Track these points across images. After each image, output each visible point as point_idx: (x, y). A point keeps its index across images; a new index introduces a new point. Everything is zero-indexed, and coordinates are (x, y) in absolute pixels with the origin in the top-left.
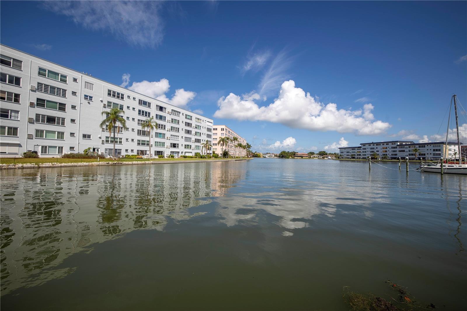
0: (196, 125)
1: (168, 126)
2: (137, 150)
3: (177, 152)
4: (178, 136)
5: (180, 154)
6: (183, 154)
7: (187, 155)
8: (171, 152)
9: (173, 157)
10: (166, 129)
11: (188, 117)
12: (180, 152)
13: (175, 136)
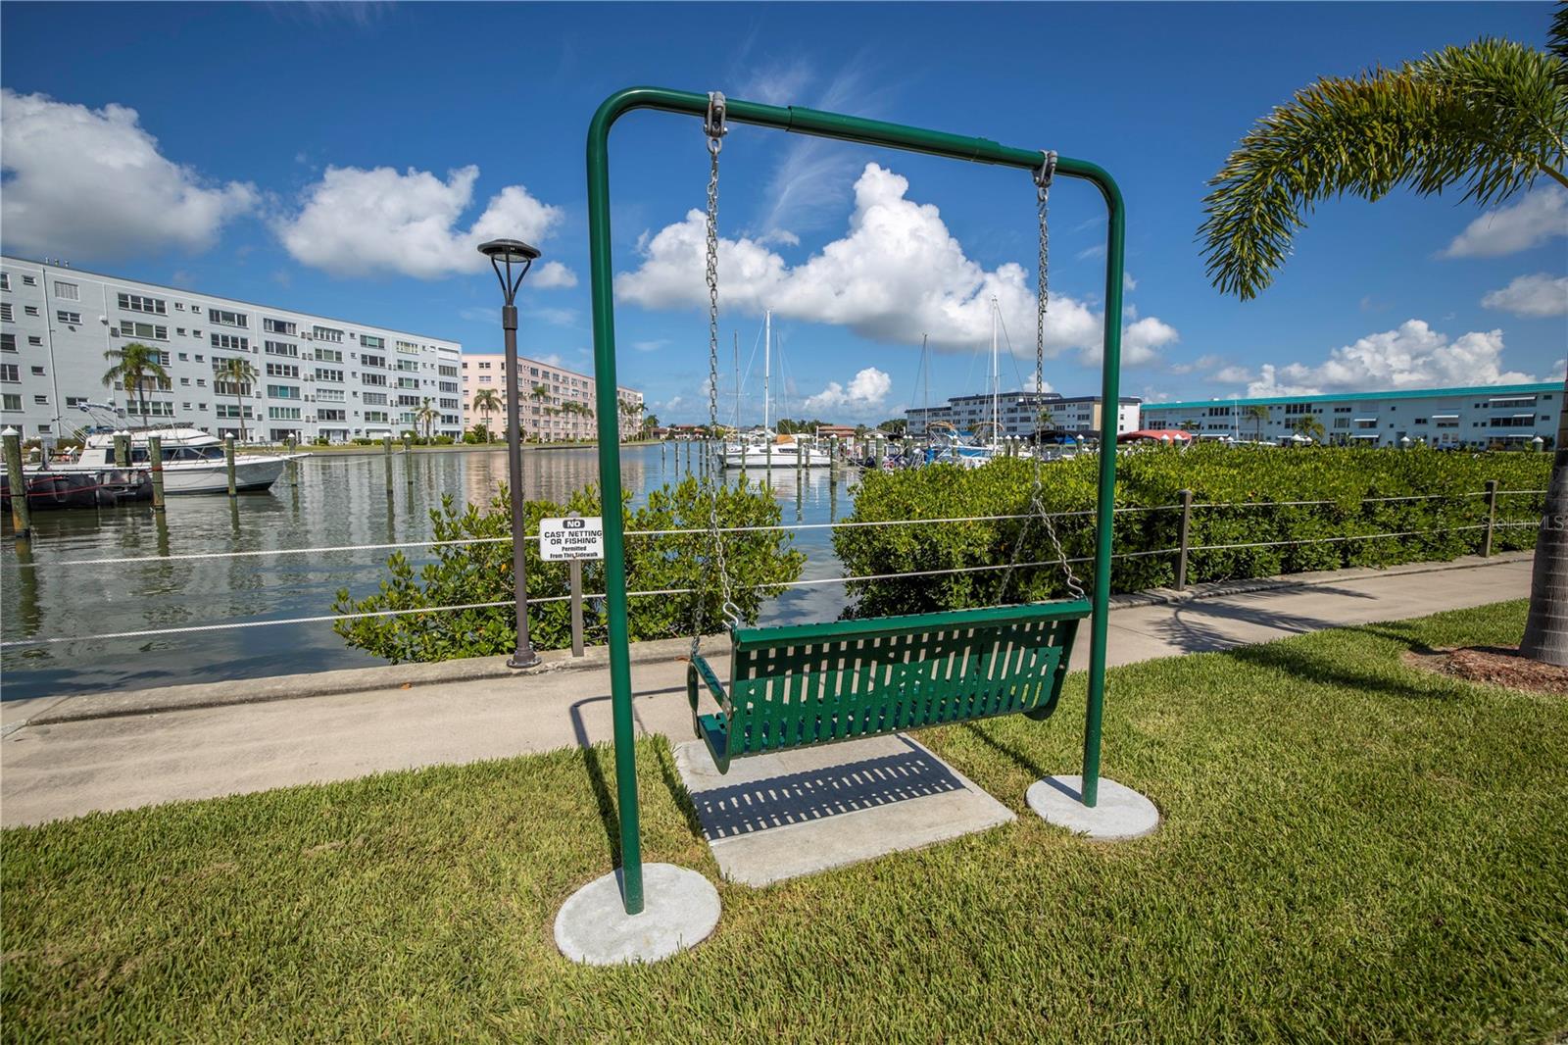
0: (399, 361)
1: (307, 368)
2: (219, 429)
3: (340, 430)
4: (342, 392)
5: (351, 436)
6: (363, 435)
7: (373, 436)
8: (322, 431)
9: (326, 443)
10: (301, 376)
11: (368, 341)
12: (353, 432)
13: (331, 391)
